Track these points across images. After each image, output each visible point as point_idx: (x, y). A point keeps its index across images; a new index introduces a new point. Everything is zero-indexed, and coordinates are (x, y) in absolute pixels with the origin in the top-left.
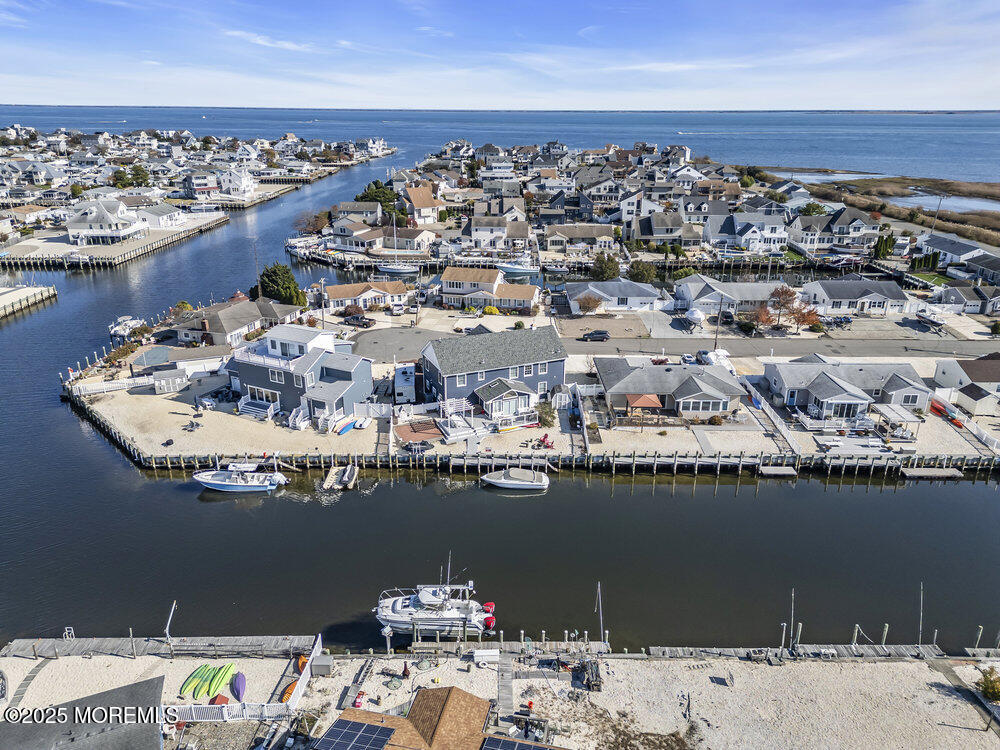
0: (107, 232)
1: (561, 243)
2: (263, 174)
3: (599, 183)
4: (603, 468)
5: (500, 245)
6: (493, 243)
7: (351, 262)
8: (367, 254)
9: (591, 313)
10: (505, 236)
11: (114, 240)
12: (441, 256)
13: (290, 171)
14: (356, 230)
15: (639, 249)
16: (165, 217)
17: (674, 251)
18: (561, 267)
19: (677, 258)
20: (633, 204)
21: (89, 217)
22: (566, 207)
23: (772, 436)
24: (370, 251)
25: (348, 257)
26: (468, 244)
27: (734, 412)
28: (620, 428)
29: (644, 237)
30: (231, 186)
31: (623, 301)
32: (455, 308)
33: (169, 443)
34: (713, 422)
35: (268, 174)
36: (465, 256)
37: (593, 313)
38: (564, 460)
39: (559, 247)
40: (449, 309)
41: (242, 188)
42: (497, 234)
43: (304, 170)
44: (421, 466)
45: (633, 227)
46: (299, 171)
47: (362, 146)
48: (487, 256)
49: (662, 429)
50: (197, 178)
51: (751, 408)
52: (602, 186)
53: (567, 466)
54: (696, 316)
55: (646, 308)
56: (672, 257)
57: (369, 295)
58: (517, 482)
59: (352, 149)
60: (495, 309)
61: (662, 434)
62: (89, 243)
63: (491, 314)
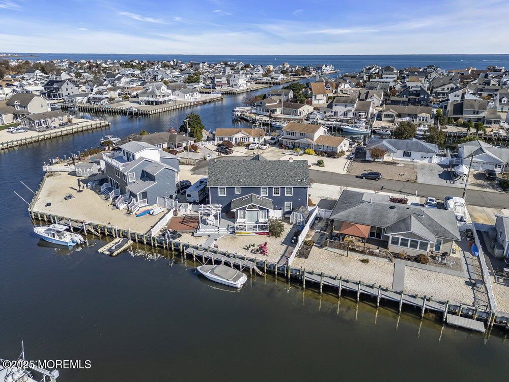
0: (154, 99)
1: (392, 116)
2: (258, 80)
3: (444, 85)
4: (296, 280)
5: (350, 115)
6: (345, 114)
7: (258, 120)
8: (270, 116)
9: (379, 160)
10: (353, 110)
11: (157, 103)
12: (311, 120)
13: (272, 78)
14: (268, 103)
15: (450, 123)
16: (188, 95)
17: (477, 127)
18: (386, 131)
19: (477, 131)
20: (458, 96)
21: (148, 91)
22: (409, 97)
23: (473, 285)
24: (272, 115)
25: (258, 118)
26: (330, 113)
27: (444, 255)
28: (330, 249)
29: (455, 116)
30: (234, 83)
31: (407, 154)
32: (289, 148)
33: (48, 205)
34: (418, 259)
35: (261, 80)
36: (326, 121)
37: (381, 160)
38: (270, 266)
39: (390, 119)
40: (285, 148)
41: (239, 84)
42: (348, 108)
43: (280, 78)
44: (170, 249)
45: (448, 108)
46: (277, 79)
47: (319, 68)
48: (340, 121)
49: (365, 257)
50: (218, 78)
51: (468, 254)
52: (446, 87)
53: (271, 272)
54: (460, 170)
55: (426, 161)
56: (473, 130)
57: (239, 136)
58: (217, 278)
59: (312, 69)
60: (312, 151)
61: (365, 261)
62: (146, 104)
63: (309, 154)
